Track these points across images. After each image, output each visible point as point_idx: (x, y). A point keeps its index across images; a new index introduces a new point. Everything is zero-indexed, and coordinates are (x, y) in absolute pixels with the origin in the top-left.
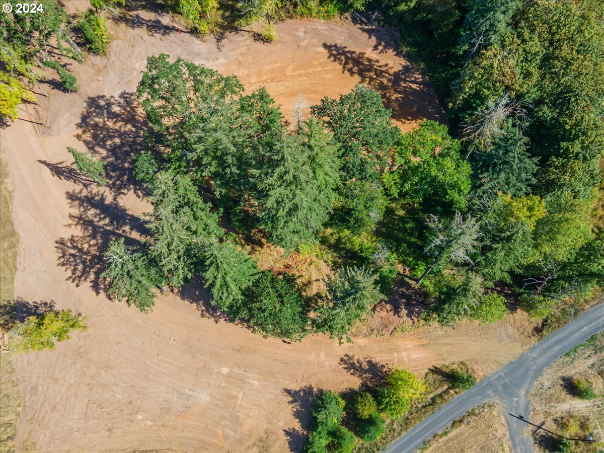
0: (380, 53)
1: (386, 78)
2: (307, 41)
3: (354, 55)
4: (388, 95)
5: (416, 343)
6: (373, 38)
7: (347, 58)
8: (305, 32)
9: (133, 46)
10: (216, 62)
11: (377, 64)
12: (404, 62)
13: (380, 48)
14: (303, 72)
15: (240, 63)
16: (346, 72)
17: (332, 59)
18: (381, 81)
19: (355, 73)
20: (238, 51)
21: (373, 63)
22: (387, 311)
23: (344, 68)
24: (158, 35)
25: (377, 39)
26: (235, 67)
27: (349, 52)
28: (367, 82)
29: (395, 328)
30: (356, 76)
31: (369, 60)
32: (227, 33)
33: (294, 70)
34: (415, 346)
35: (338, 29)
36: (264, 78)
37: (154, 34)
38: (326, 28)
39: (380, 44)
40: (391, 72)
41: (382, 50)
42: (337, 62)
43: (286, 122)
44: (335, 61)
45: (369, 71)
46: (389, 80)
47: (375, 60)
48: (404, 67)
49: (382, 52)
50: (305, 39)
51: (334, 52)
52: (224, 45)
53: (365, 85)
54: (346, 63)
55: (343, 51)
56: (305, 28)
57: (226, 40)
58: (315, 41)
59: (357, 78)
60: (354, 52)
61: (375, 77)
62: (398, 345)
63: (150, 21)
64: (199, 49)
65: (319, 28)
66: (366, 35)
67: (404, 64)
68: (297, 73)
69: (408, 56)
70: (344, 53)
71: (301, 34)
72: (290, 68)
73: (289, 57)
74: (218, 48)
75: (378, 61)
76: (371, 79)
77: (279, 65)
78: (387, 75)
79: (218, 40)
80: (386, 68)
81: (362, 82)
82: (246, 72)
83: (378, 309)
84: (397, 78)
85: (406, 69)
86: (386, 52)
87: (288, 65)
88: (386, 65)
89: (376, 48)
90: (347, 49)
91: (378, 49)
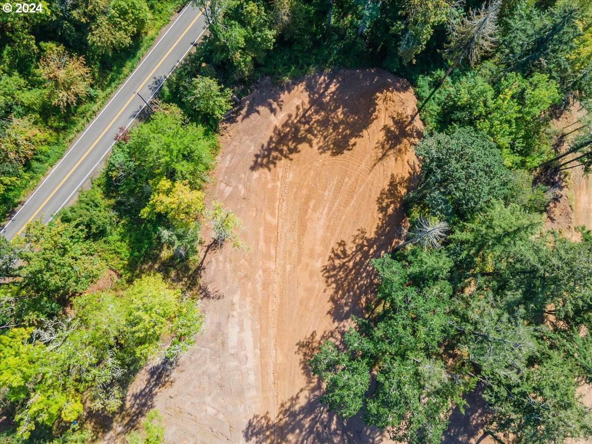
0: (281, 108)
1: (312, 114)
2: (240, 186)
3: (274, 139)
4: (336, 121)
5: (584, 192)
6: (261, 109)
7: (276, 149)
8: (227, 184)
9: (181, 412)
10: (237, 306)
11: (293, 118)
12: (301, 87)
13: (275, 105)
14: (277, 203)
15: (246, 276)
16: (291, 156)
17: (272, 166)
18: (315, 122)
19: (295, 147)
20: (229, 275)
21: (290, 122)
22: (555, 207)
23: (286, 157)
24: (174, 374)
25: (263, 105)
26: (250, 285)
27: (269, 144)
28: (313, 137)
29: (570, 206)
30: (300, 147)
31: (286, 125)
32: (200, 281)
33: (273, 214)
34: (587, 193)
35: (235, 143)
36: (273, 252)
37: (171, 379)
38: (228, 157)
39: (270, 105)
40: (307, 106)
41: (278, 105)
42: (277, 162)
43: (340, 245)
44: (275, 164)
45: (297, 130)
46: (317, 112)
47: (287, 118)
48: (306, 89)
49: (280, 106)
50: (236, 187)
51: (265, 160)
52: (216, 290)
53: (315, 141)
54: (281, 152)
55: (266, 150)
56: (221, 181)
57: (209, 286)
58: (243, 176)
59: (303, 147)
60: (271, 138)
61: (307, 126)
62: (584, 209)
63: (149, 381)
64: (211, 323)
65: (226, 166)
66: (254, 116)
67: (303, 87)
68: (277, 212)
69: (296, 80)
70: (269, 150)
71: (228, 190)
72: (269, 217)
73: (254, 214)
74: (219, 298)
75: (290, 116)
76: (310, 131)
77: (261, 230)
78: (309, 112)
79: (207, 296)
80: (301, 110)
81: (310, 143)
82: (260, 272)
83: (552, 216)
84: (317, 103)
85: (310, 88)
86: (282, 101)
87: (265, 219)
88: (298, 108)
89: (273, 111)
90: (266, 145)
91: (275, 109)
